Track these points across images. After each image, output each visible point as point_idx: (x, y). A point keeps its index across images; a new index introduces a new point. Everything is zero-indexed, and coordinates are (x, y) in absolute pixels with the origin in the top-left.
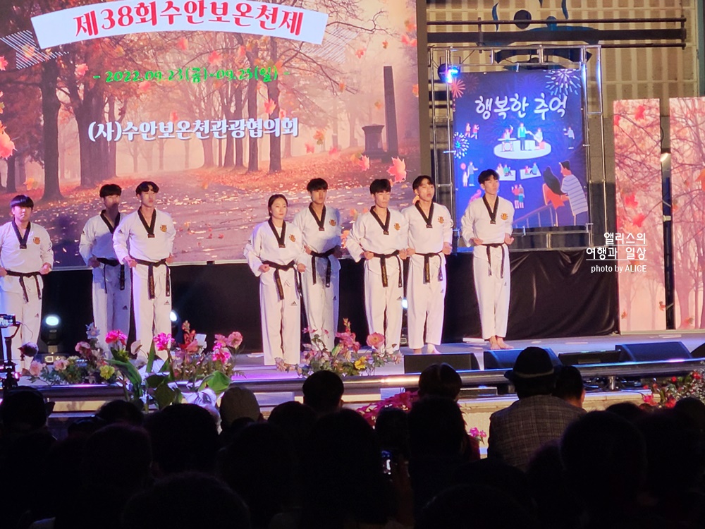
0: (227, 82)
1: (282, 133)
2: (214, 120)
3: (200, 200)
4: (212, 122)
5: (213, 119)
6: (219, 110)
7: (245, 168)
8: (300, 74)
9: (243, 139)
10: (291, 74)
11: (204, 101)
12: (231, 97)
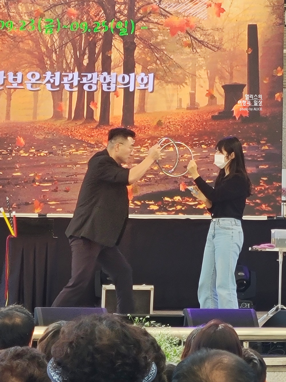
0: (81, 35)
1: (137, 88)
2: (66, 72)
3: (46, 152)
4: (63, 74)
5: (64, 70)
6: (71, 62)
7: (96, 122)
8: (159, 29)
9: (95, 93)
10: (149, 29)
11: (56, 53)
12: (85, 49)
